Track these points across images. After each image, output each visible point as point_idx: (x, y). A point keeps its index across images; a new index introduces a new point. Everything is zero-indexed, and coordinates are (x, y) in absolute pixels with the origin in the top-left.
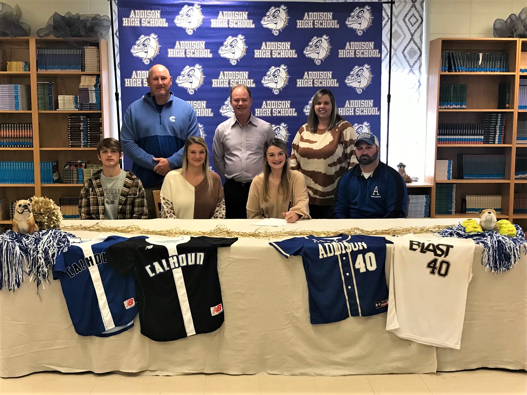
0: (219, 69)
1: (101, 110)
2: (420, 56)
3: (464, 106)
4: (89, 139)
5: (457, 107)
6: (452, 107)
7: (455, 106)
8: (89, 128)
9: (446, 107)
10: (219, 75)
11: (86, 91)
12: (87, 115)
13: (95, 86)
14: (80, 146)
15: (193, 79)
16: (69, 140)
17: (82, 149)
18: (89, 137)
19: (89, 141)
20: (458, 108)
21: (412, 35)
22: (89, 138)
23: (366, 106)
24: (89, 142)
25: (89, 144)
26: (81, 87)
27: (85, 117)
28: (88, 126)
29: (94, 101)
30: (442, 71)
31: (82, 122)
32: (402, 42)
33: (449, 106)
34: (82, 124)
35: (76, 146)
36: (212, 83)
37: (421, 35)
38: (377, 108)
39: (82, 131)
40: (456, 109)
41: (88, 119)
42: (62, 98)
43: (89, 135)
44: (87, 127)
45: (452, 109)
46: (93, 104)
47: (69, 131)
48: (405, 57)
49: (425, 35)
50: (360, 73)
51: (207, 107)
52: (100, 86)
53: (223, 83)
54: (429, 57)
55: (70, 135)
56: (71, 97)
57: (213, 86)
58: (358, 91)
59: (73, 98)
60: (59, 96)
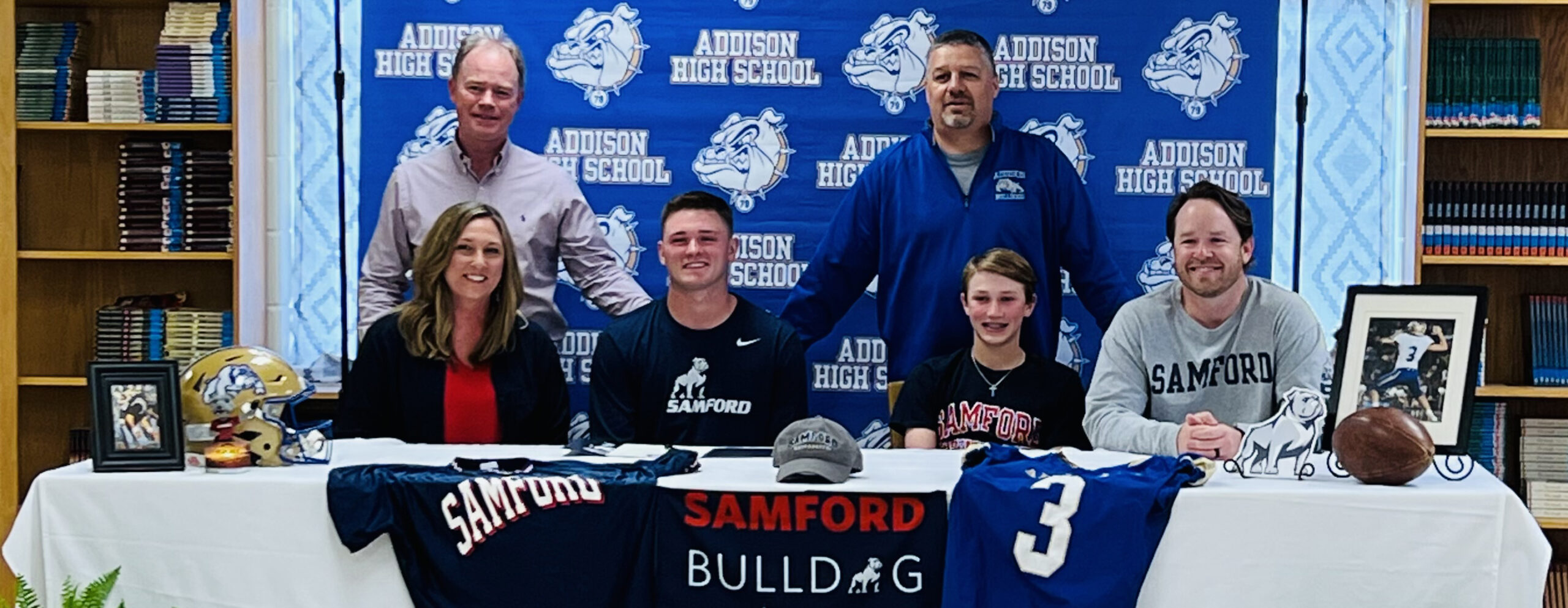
0: (694, 23)
1: (229, 120)
3: (1530, 120)
4: (189, 225)
5: (1506, 122)
6: (1485, 122)
7: (1496, 119)
8: (189, 186)
9: (1466, 123)
10: (694, 42)
11: (182, 54)
12: (187, 140)
13: (215, 39)
14: (157, 247)
15: (606, 55)
16: (122, 225)
17: (164, 255)
18: (190, 217)
19: (190, 229)
20: (1511, 127)
22: (189, 221)
23: (1217, 164)
24: (190, 232)
25: (189, 240)
26: (164, 42)
27: (178, 146)
28: (189, 177)
29: (209, 92)
31: (167, 162)
33: (1474, 120)
34: (166, 170)
35: (142, 247)
36: (669, 69)
38: (1259, 173)
39: (167, 194)
40: (1501, 127)
41: (189, 154)
42: (100, 80)
43: (190, 209)
44: (184, 182)
45: (1488, 127)
46: (204, 101)
47: (122, 194)
50: (1198, 44)
51: (651, 152)
52: (229, 39)
53: (707, 71)
55: (124, 210)
56: (132, 77)
57: (675, 79)
58: (1190, 111)
59: (138, 79)
60: (90, 72)
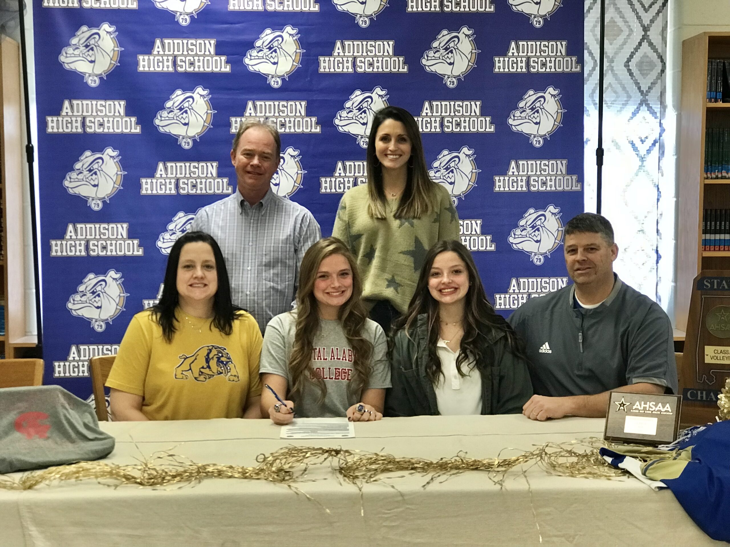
0: (244, 97)
2: (663, 71)
10: (244, 108)
21: (646, 29)
23: (551, 173)
30: (710, 101)
32: (624, 43)
36: (229, 125)
37: (664, 29)
38: (574, 177)
48: (631, 74)
49: (673, 29)
50: (538, 105)
54: (680, 74)
57: (233, 130)
58: (535, 142)
